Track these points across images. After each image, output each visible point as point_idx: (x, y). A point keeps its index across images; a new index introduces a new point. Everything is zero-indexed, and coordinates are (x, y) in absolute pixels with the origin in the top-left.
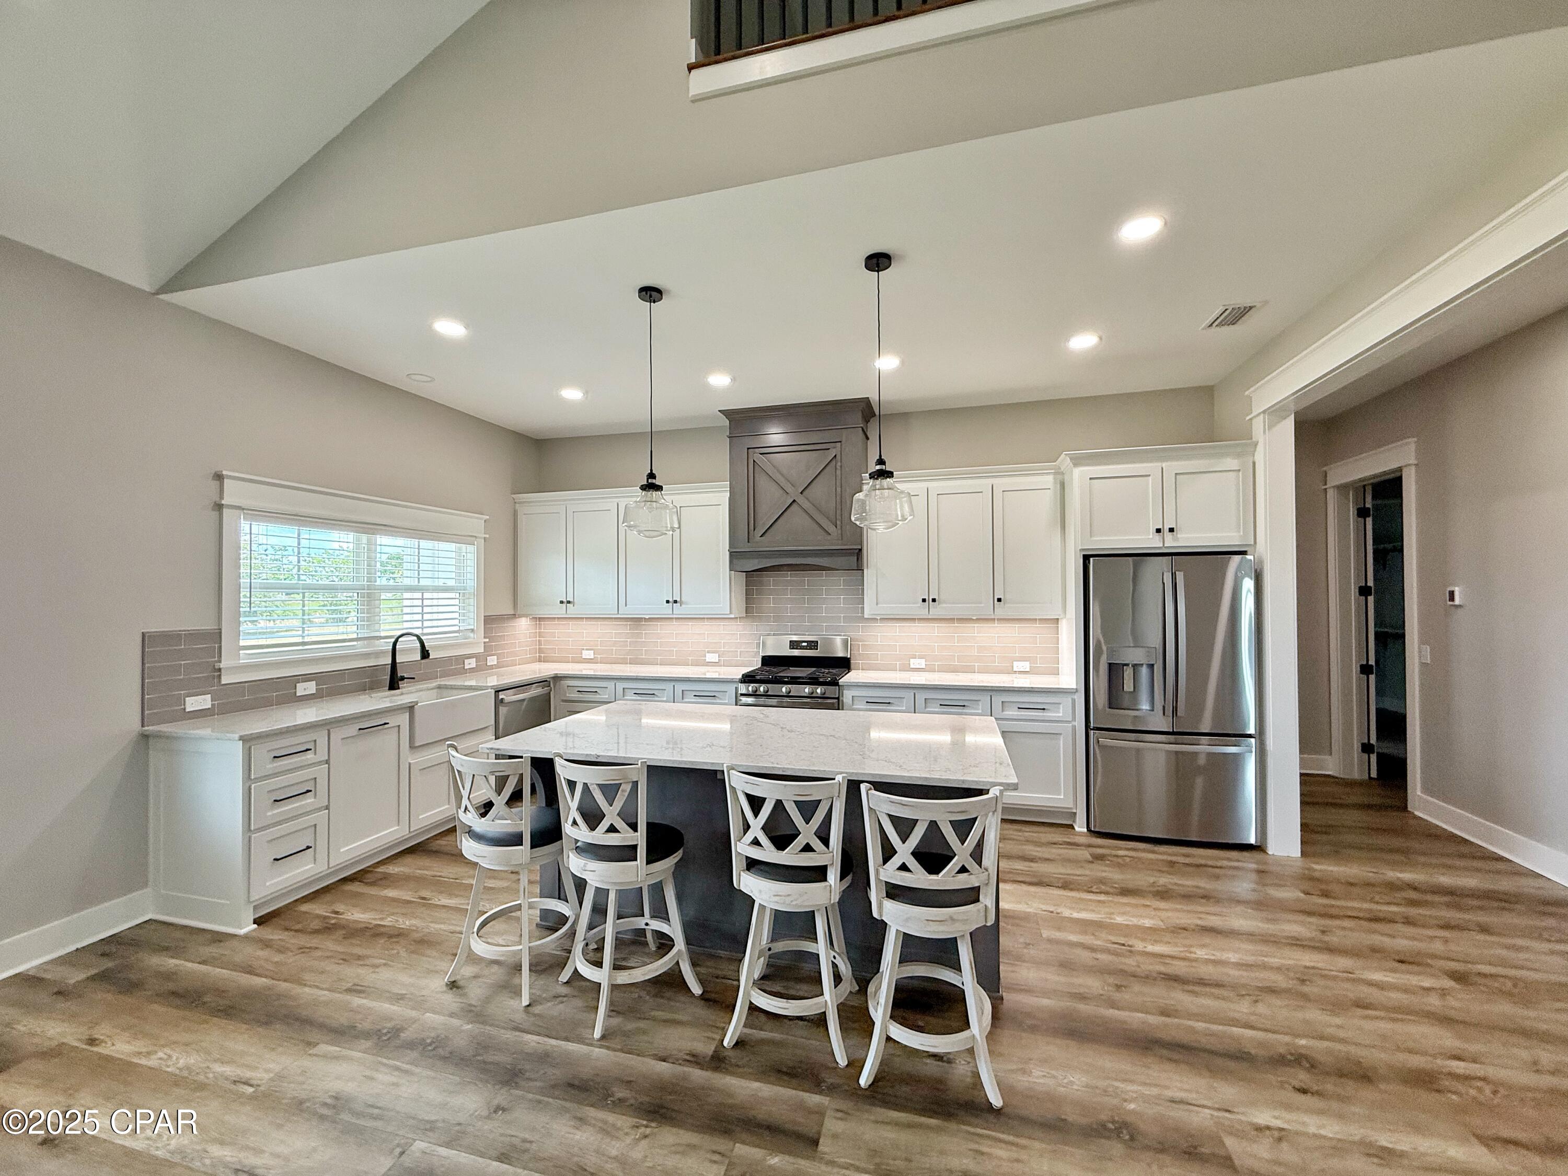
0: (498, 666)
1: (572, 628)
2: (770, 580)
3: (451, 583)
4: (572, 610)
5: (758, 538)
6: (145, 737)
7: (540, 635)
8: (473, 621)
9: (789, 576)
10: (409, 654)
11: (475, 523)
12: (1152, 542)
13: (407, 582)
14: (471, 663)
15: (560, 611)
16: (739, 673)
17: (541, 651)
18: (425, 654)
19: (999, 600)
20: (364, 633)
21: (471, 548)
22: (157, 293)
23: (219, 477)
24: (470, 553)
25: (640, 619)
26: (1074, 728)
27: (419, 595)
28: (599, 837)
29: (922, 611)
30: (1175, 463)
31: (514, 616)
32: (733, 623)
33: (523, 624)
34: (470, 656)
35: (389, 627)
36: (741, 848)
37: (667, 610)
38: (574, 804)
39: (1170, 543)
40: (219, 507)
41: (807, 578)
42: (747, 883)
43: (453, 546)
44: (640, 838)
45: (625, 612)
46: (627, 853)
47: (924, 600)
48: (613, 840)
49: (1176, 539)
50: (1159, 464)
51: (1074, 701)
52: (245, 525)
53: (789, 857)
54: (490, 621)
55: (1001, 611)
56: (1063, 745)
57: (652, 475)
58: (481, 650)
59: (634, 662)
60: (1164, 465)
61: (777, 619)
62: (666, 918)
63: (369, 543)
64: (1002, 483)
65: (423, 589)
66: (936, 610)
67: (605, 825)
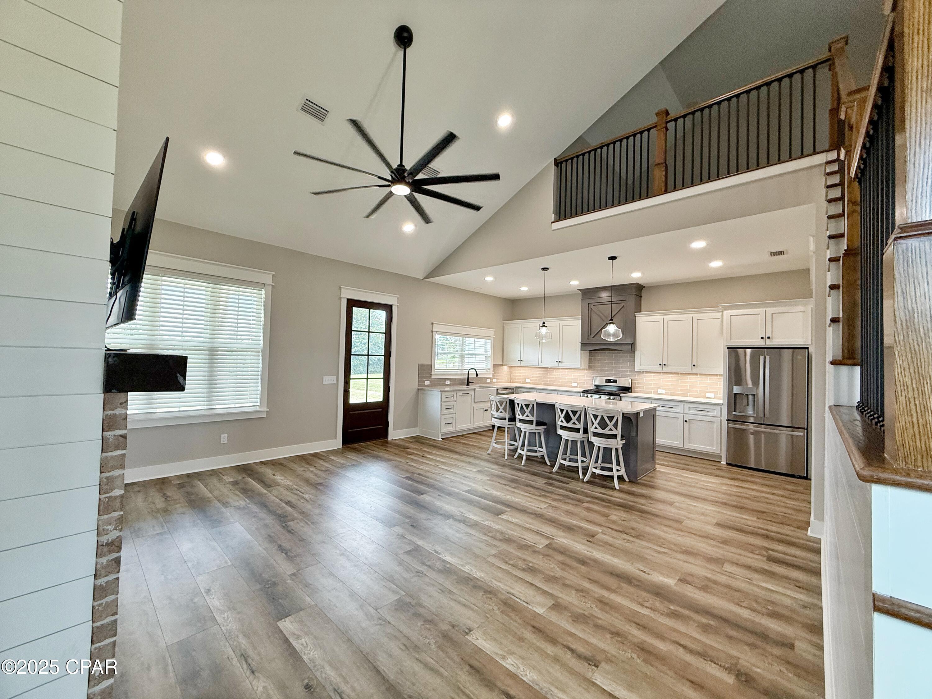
0: (496, 382)
1: (523, 370)
2: (599, 355)
3: (483, 353)
4: (522, 364)
5: (592, 338)
6: (418, 389)
7: (511, 372)
8: (490, 366)
9: (607, 353)
10: (472, 376)
11: (491, 332)
12: (761, 343)
13: (471, 352)
14: (488, 380)
15: (518, 364)
16: (582, 390)
17: (511, 379)
18: (477, 375)
19: (694, 365)
20: (460, 368)
21: (490, 341)
22: (425, 278)
23: (433, 324)
24: (489, 342)
25: (548, 368)
26: (721, 420)
27: (474, 356)
28: (524, 418)
29: (659, 369)
30: (772, 309)
31: (502, 365)
32: (583, 371)
33: (505, 368)
34: (488, 378)
35: (467, 366)
36: (559, 423)
37: (556, 365)
38: (519, 409)
39: (769, 343)
40: (432, 331)
41: (614, 354)
42: (560, 432)
43: (484, 340)
44: (534, 419)
45: (542, 365)
46: (531, 422)
47: (660, 365)
48: (528, 419)
49: (772, 342)
50: (764, 309)
51: (721, 409)
52: (437, 335)
53: (570, 425)
54: (495, 366)
55: (694, 371)
56: (716, 426)
57: (544, 323)
58: (491, 376)
59: (545, 384)
60: (767, 309)
61: (601, 370)
62: (542, 448)
63: (462, 340)
64: (696, 316)
65: (476, 355)
66: (665, 369)
67: (526, 415)
